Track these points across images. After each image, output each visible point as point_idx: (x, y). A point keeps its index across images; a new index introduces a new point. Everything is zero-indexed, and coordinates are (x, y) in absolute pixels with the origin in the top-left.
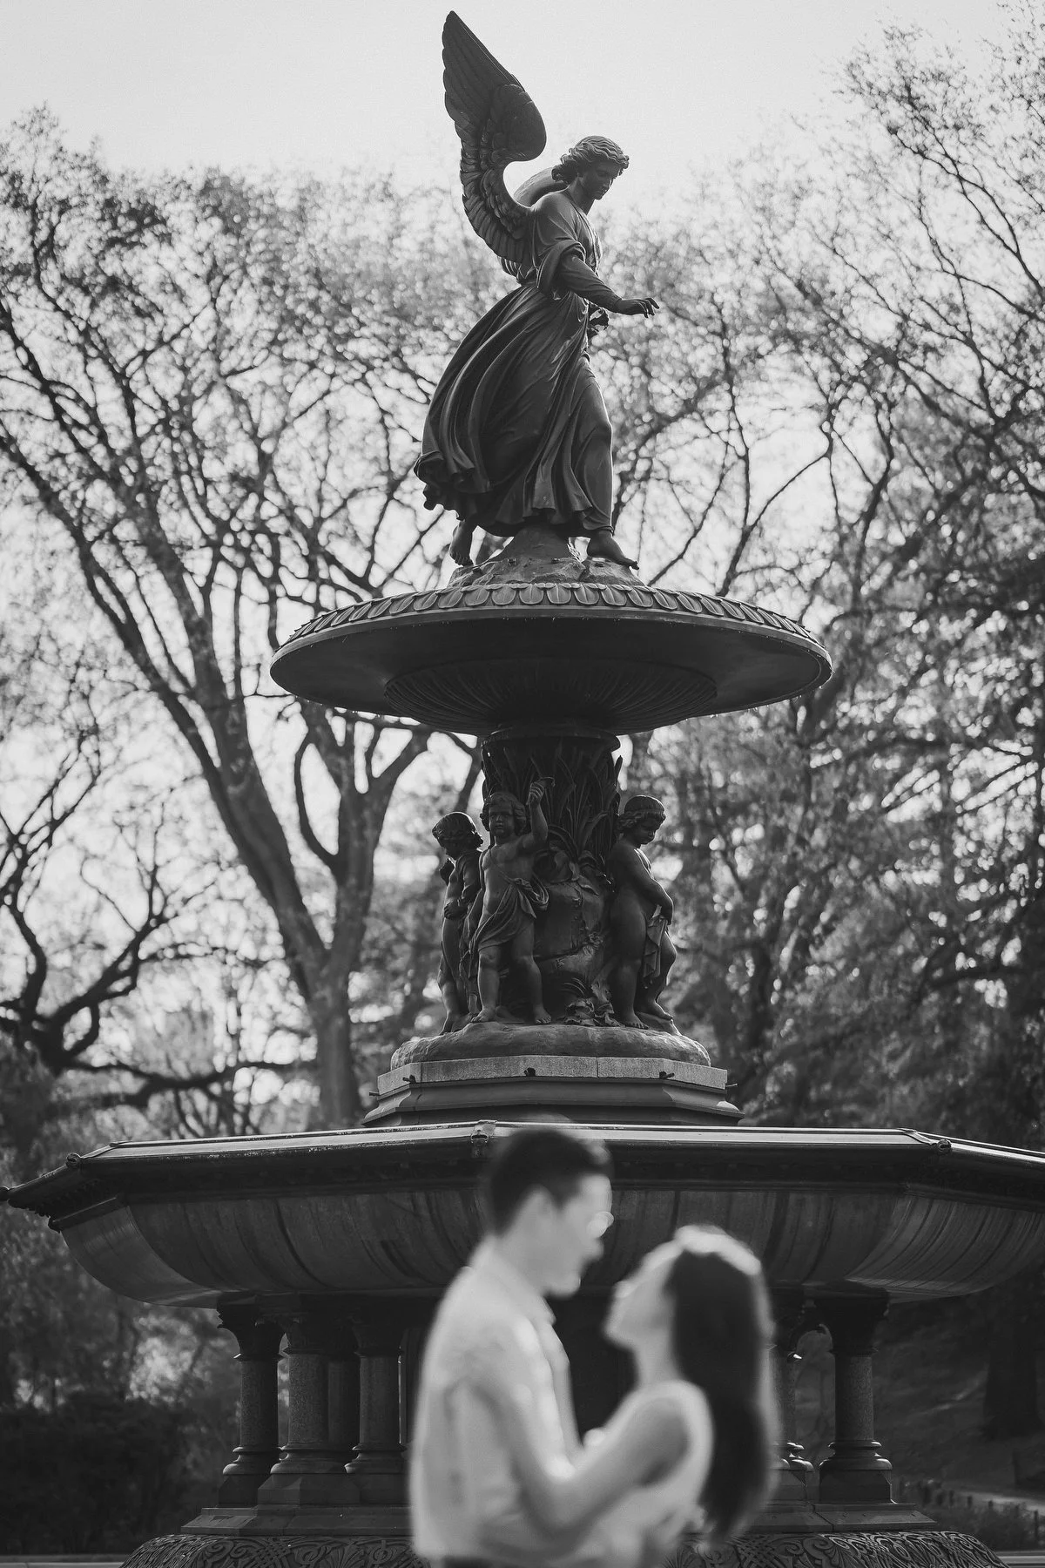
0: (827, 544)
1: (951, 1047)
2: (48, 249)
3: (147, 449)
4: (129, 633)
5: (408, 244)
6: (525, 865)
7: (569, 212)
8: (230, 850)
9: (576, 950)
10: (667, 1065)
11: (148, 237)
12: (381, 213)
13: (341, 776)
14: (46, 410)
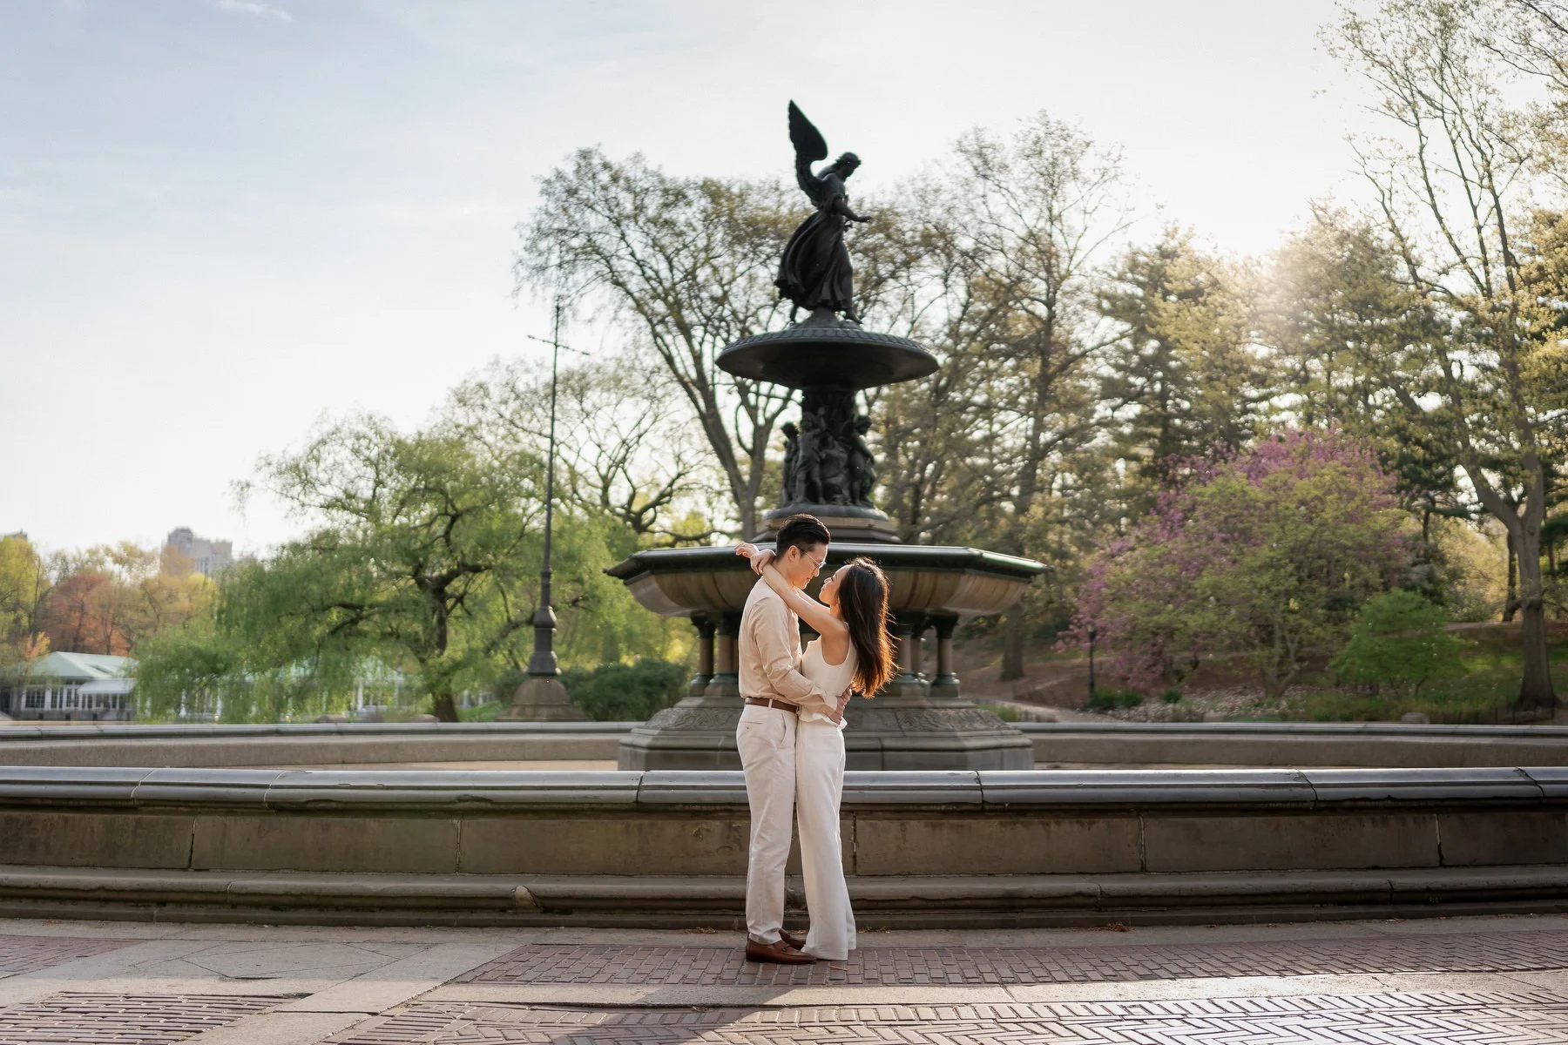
0: (946, 330)
1: (992, 526)
2: (640, 208)
3: (678, 288)
4: (669, 360)
5: (784, 210)
6: (816, 442)
7: (837, 181)
8: (710, 448)
9: (835, 476)
10: (872, 522)
11: (681, 204)
12: (774, 197)
13: (754, 417)
14: (639, 272)
